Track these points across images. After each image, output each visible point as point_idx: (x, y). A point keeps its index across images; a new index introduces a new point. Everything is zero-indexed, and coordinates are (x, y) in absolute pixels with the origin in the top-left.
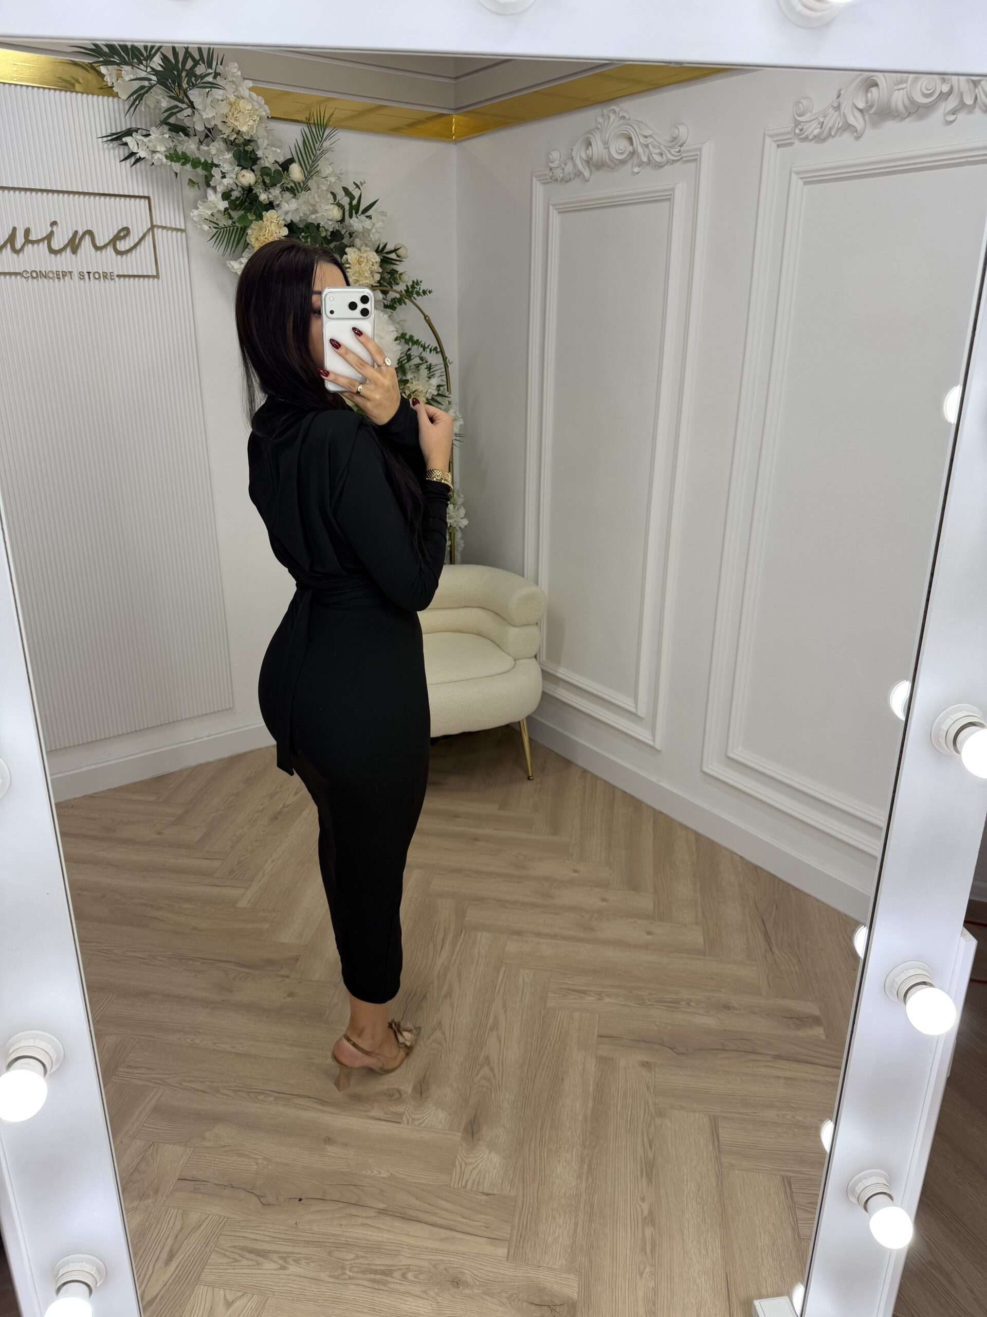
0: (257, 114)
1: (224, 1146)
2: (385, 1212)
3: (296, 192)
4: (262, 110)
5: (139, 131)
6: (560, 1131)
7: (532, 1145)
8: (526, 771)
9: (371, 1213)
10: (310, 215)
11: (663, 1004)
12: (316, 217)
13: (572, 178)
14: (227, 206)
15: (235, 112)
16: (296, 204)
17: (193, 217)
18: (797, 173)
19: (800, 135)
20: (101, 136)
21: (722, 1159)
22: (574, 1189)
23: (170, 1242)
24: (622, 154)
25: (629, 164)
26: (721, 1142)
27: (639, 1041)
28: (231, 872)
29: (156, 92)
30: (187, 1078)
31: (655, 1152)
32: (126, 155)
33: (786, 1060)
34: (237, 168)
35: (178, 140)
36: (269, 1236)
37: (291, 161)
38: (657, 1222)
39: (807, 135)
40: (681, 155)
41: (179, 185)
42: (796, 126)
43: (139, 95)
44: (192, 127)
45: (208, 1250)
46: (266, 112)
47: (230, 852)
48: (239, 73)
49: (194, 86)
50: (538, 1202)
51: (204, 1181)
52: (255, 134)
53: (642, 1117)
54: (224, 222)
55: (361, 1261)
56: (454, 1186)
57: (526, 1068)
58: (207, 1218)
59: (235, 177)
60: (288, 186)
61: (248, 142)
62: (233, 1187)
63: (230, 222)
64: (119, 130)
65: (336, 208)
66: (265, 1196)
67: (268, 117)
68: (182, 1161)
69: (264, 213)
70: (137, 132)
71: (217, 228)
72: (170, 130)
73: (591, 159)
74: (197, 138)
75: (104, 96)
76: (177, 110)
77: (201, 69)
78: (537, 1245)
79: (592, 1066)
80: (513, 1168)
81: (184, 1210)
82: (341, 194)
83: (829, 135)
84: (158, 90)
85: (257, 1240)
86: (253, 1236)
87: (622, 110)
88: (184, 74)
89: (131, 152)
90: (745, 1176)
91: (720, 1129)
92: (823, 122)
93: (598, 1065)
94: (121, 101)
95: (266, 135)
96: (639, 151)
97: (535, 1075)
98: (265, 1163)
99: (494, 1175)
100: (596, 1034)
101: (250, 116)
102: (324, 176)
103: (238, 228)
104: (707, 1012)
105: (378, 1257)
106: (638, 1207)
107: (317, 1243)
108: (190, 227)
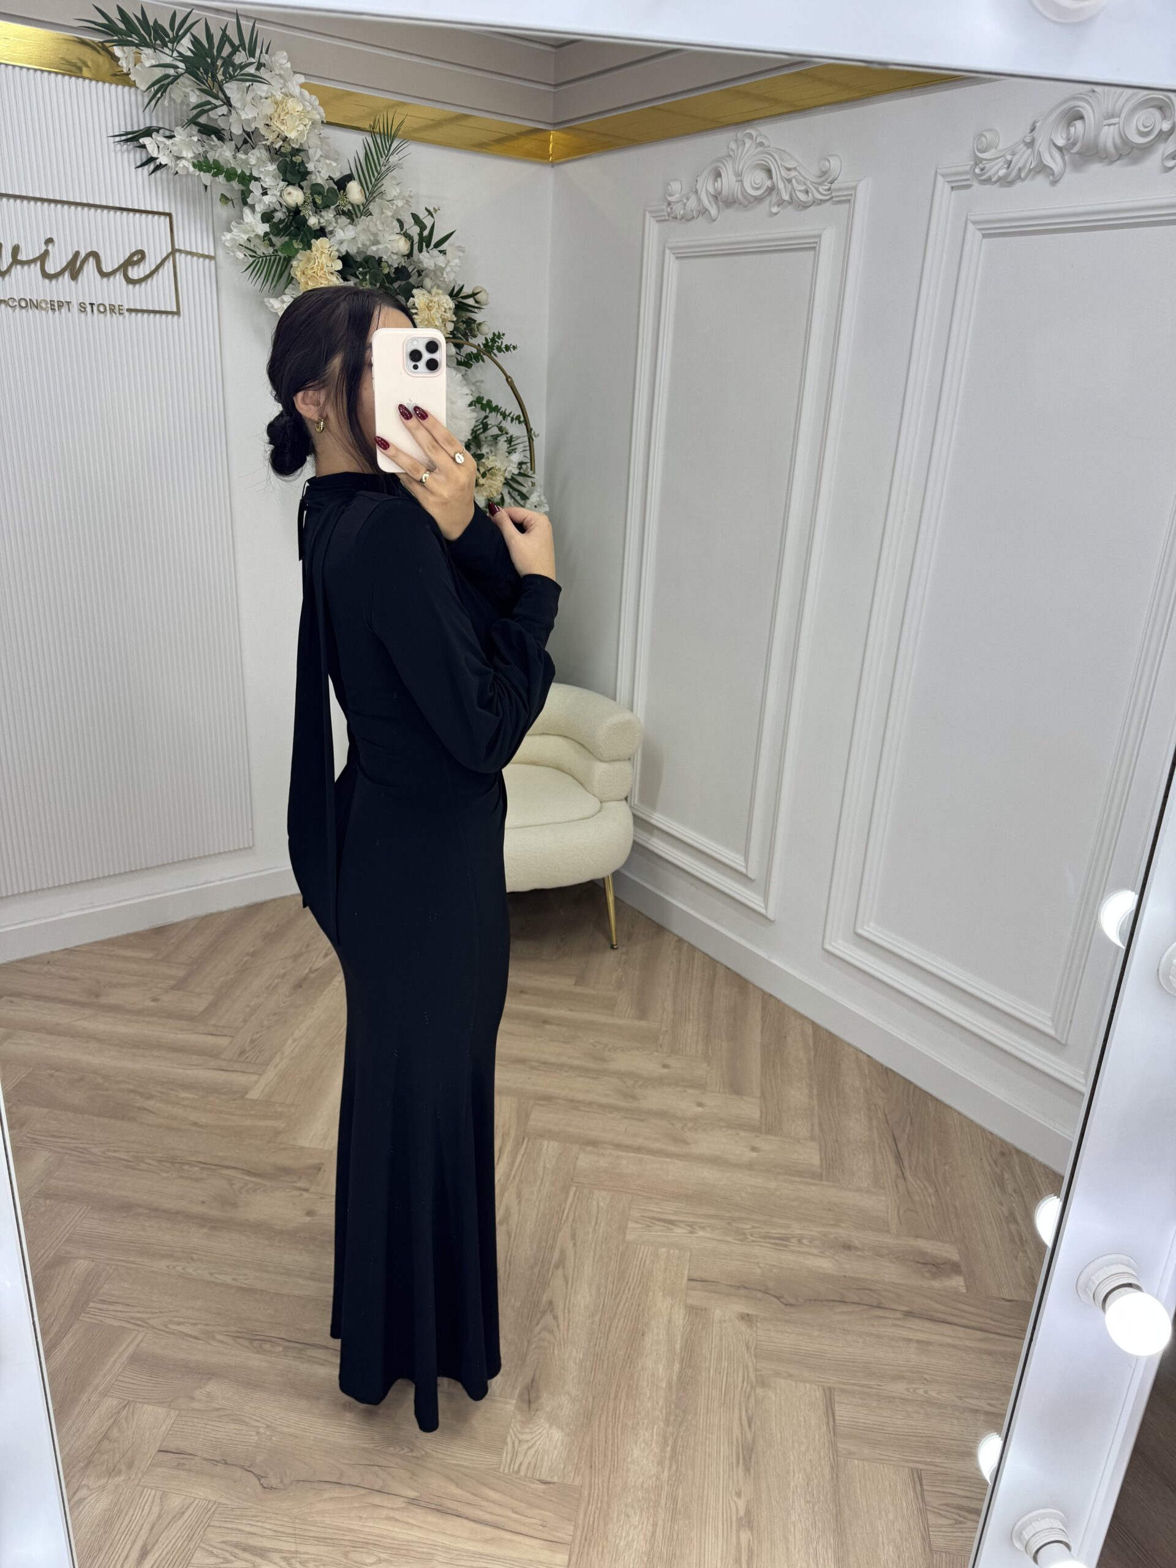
0: (309, 117)
1: (218, 1409)
2: (415, 1502)
3: (354, 216)
4: (315, 112)
5: (161, 131)
6: (638, 1402)
7: (603, 1419)
8: (609, 938)
9: (399, 1503)
10: (370, 246)
11: (768, 1240)
12: (378, 249)
13: (695, 216)
14: (268, 230)
15: (282, 114)
16: (353, 233)
17: (225, 241)
18: (975, 223)
19: (981, 175)
20: (112, 135)
21: (839, 1445)
22: (654, 1479)
23: (144, 1534)
24: (757, 189)
25: (767, 202)
26: (837, 1421)
27: (739, 1287)
28: (242, 1052)
29: (184, 84)
30: (176, 1319)
31: (754, 1433)
32: (144, 160)
33: (919, 1318)
34: (282, 184)
35: (209, 145)
36: (270, 1529)
37: (349, 178)
38: (755, 1524)
39: (990, 176)
40: (831, 193)
41: (210, 201)
42: (976, 164)
43: (161, 86)
44: (227, 129)
45: (191, 1545)
46: (321, 116)
47: (242, 1027)
48: (289, 65)
49: (232, 78)
50: (608, 1494)
51: (191, 1454)
52: (305, 142)
53: (740, 1385)
54: (263, 250)
56: (504, 1470)
57: (599, 1316)
58: (191, 1504)
59: (279, 194)
60: (345, 209)
61: (296, 152)
62: (226, 1463)
63: (271, 250)
64: (136, 129)
65: (403, 239)
66: (266, 1477)
67: (322, 122)
68: (164, 1428)
69: (313, 241)
70: (158, 131)
71: (254, 257)
72: (199, 131)
73: (720, 194)
74: (233, 143)
75: (117, 85)
76: (209, 107)
77: (240, 58)
78: (605, 1551)
79: (680, 1317)
80: (578, 1449)
81: (164, 1492)
82: (409, 222)
83: (1019, 177)
84: (187, 81)
85: (255, 1534)
86: (248, 1529)
87: (761, 135)
88: (219, 63)
89: (149, 157)
90: (867, 1468)
91: (836, 1405)
92: (1011, 161)
93: (687, 1318)
94: (139, 92)
95: (320, 143)
96: (779, 186)
97: (610, 1328)
98: (268, 1433)
99: (554, 1456)
100: (686, 1278)
101: (300, 120)
102: (389, 198)
103: (280, 258)
104: (821, 1253)
105: (406, 1562)
106: (733, 1506)
107: (329, 1541)
108: (221, 253)
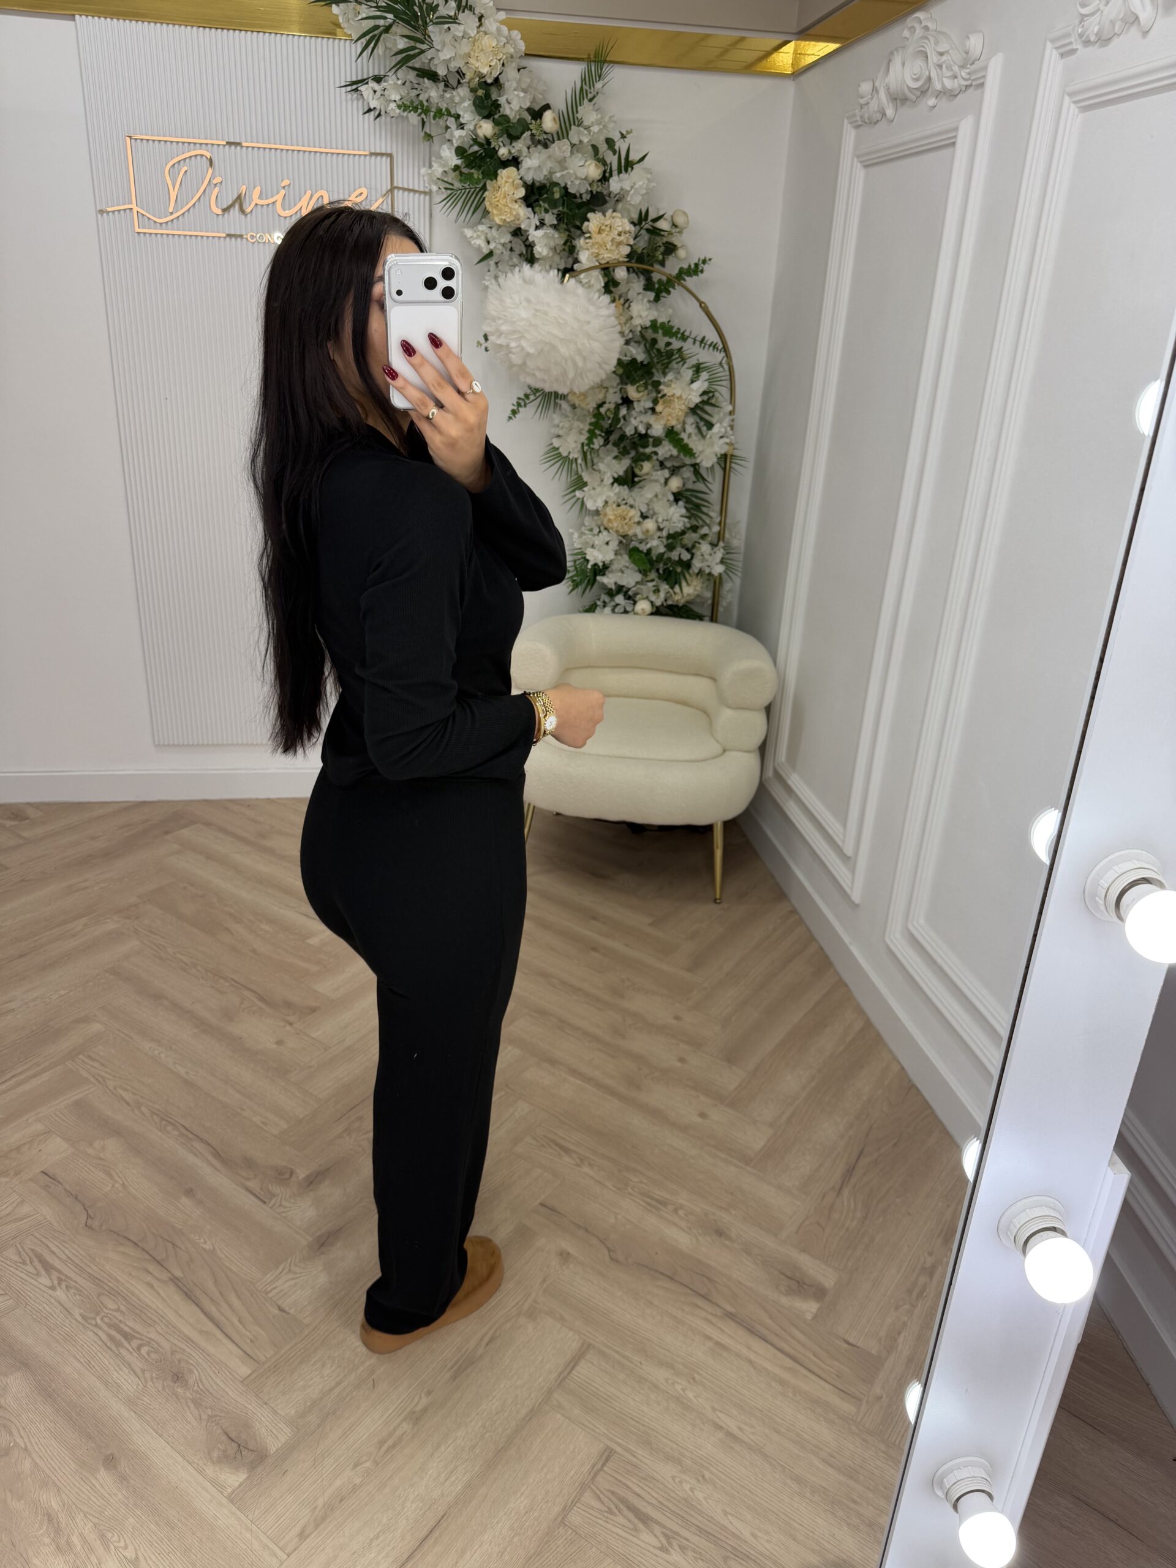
0: (504, 52)
1: (101, 1159)
2: (176, 1281)
3: (549, 145)
4: (510, 47)
8: (715, 891)
9: (165, 1276)
11: (646, 1199)
12: (562, 175)
13: (879, 118)
14: (461, 163)
16: (542, 159)
18: (1071, 95)
20: (342, 86)
21: (555, 1395)
24: (917, 80)
25: (928, 95)
26: (571, 1375)
27: (582, 1227)
30: (125, 1086)
31: (489, 1348)
32: (366, 109)
34: (478, 118)
35: (421, 87)
36: (66, 1255)
37: (547, 107)
39: (1089, 36)
40: (971, 76)
42: (1080, 23)
43: (374, 35)
44: (436, 70)
45: (11, 1242)
46: (519, 48)
48: (491, 4)
49: (432, 22)
50: (322, 1341)
51: (59, 1182)
52: (501, 75)
53: (510, 1308)
54: (457, 181)
55: (117, 1315)
56: (258, 1286)
58: (33, 1216)
59: (473, 128)
60: (537, 137)
61: (490, 86)
62: (76, 1198)
64: (356, 79)
65: (596, 164)
66: (93, 1219)
68: (57, 1157)
70: (373, 80)
71: (453, 189)
76: (417, 51)
78: (282, 1383)
79: (504, 1232)
80: (329, 1296)
81: (24, 1200)
82: (603, 147)
83: (1113, 33)
84: (400, 29)
85: (54, 1253)
86: (54, 1249)
87: (928, 17)
90: (564, 1425)
91: (583, 1361)
98: (120, 1189)
99: (306, 1293)
100: (541, 1200)
104: (690, 1228)
105: (134, 1319)
106: (416, 1399)
107: (97, 1281)
